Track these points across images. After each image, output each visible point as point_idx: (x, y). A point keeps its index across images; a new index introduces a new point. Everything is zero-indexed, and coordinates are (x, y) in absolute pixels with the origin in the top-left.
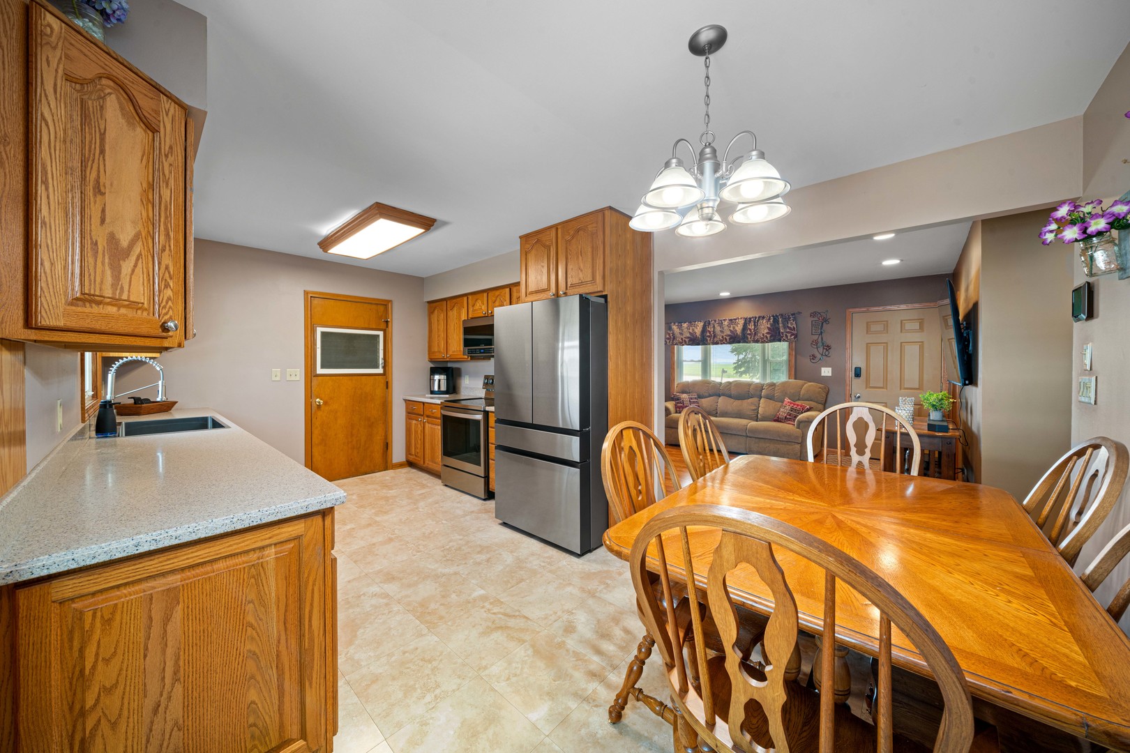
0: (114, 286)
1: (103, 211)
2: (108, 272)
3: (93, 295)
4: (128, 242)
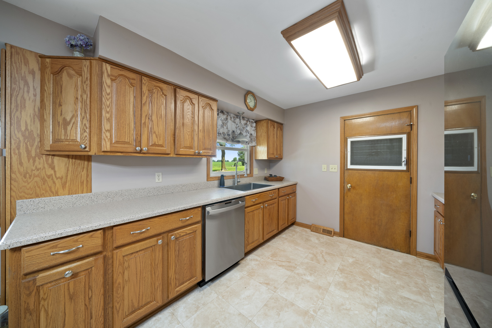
0: (65, 135)
1: (61, 111)
2: (63, 131)
3: (59, 139)
4: (69, 119)
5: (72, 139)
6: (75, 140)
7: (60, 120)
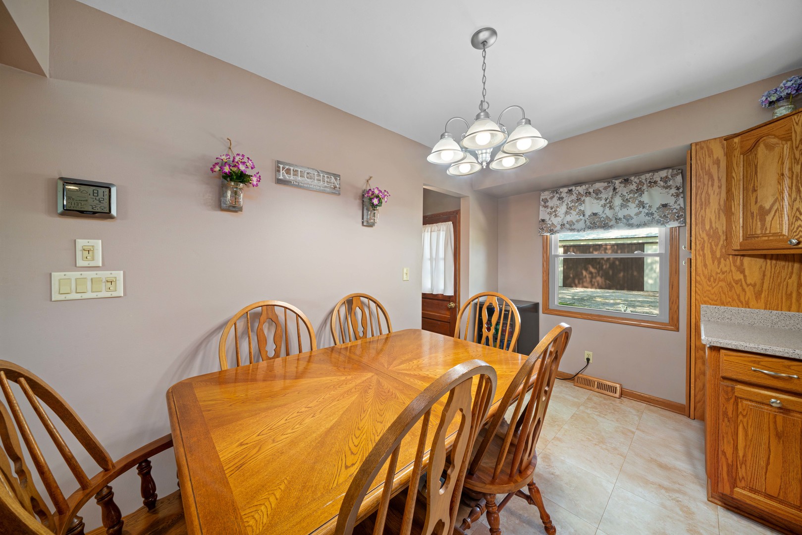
0: (762, 229)
1: (757, 198)
2: (759, 223)
3: (752, 235)
4: (769, 206)
5: (774, 232)
6: (780, 234)
7: (755, 209)
